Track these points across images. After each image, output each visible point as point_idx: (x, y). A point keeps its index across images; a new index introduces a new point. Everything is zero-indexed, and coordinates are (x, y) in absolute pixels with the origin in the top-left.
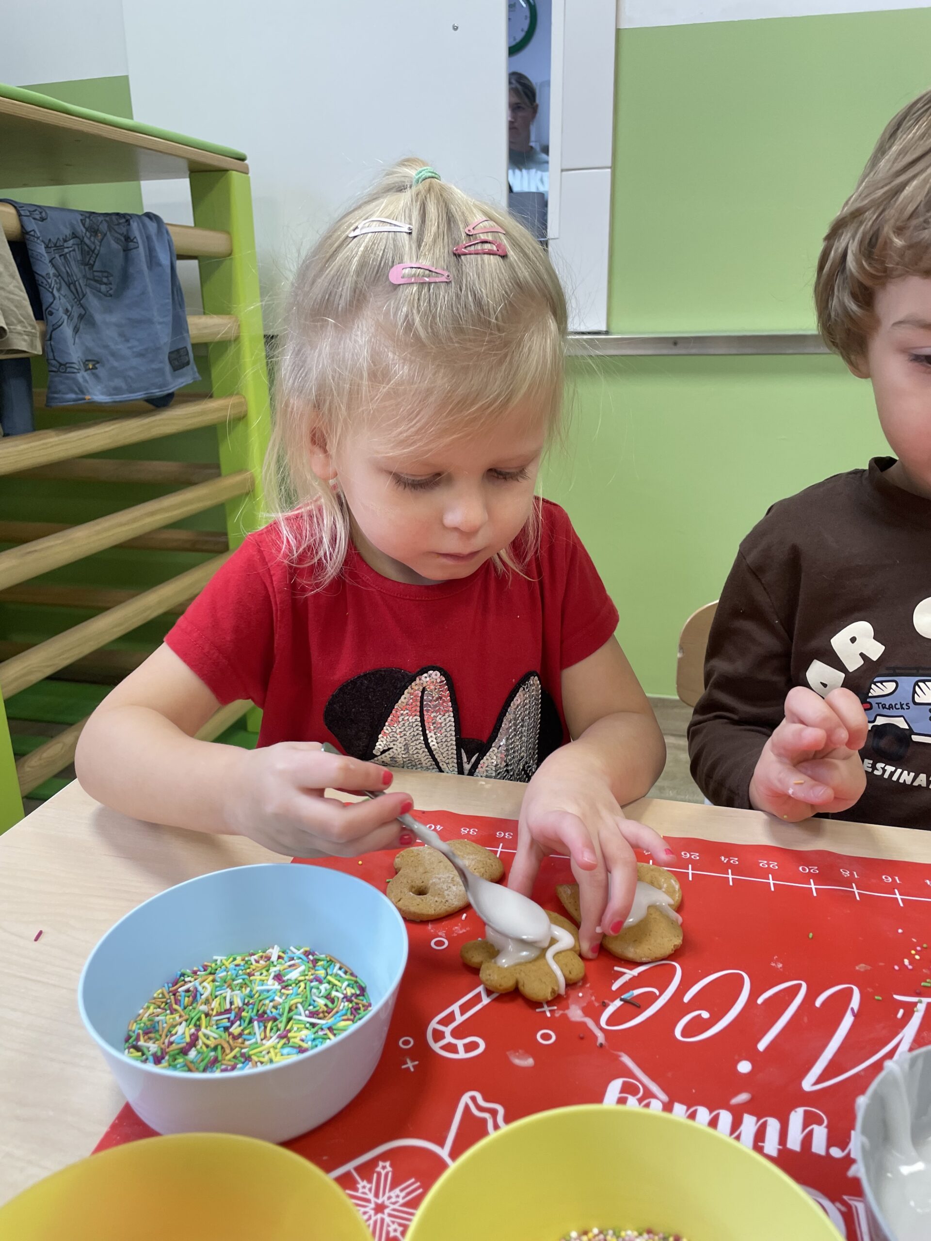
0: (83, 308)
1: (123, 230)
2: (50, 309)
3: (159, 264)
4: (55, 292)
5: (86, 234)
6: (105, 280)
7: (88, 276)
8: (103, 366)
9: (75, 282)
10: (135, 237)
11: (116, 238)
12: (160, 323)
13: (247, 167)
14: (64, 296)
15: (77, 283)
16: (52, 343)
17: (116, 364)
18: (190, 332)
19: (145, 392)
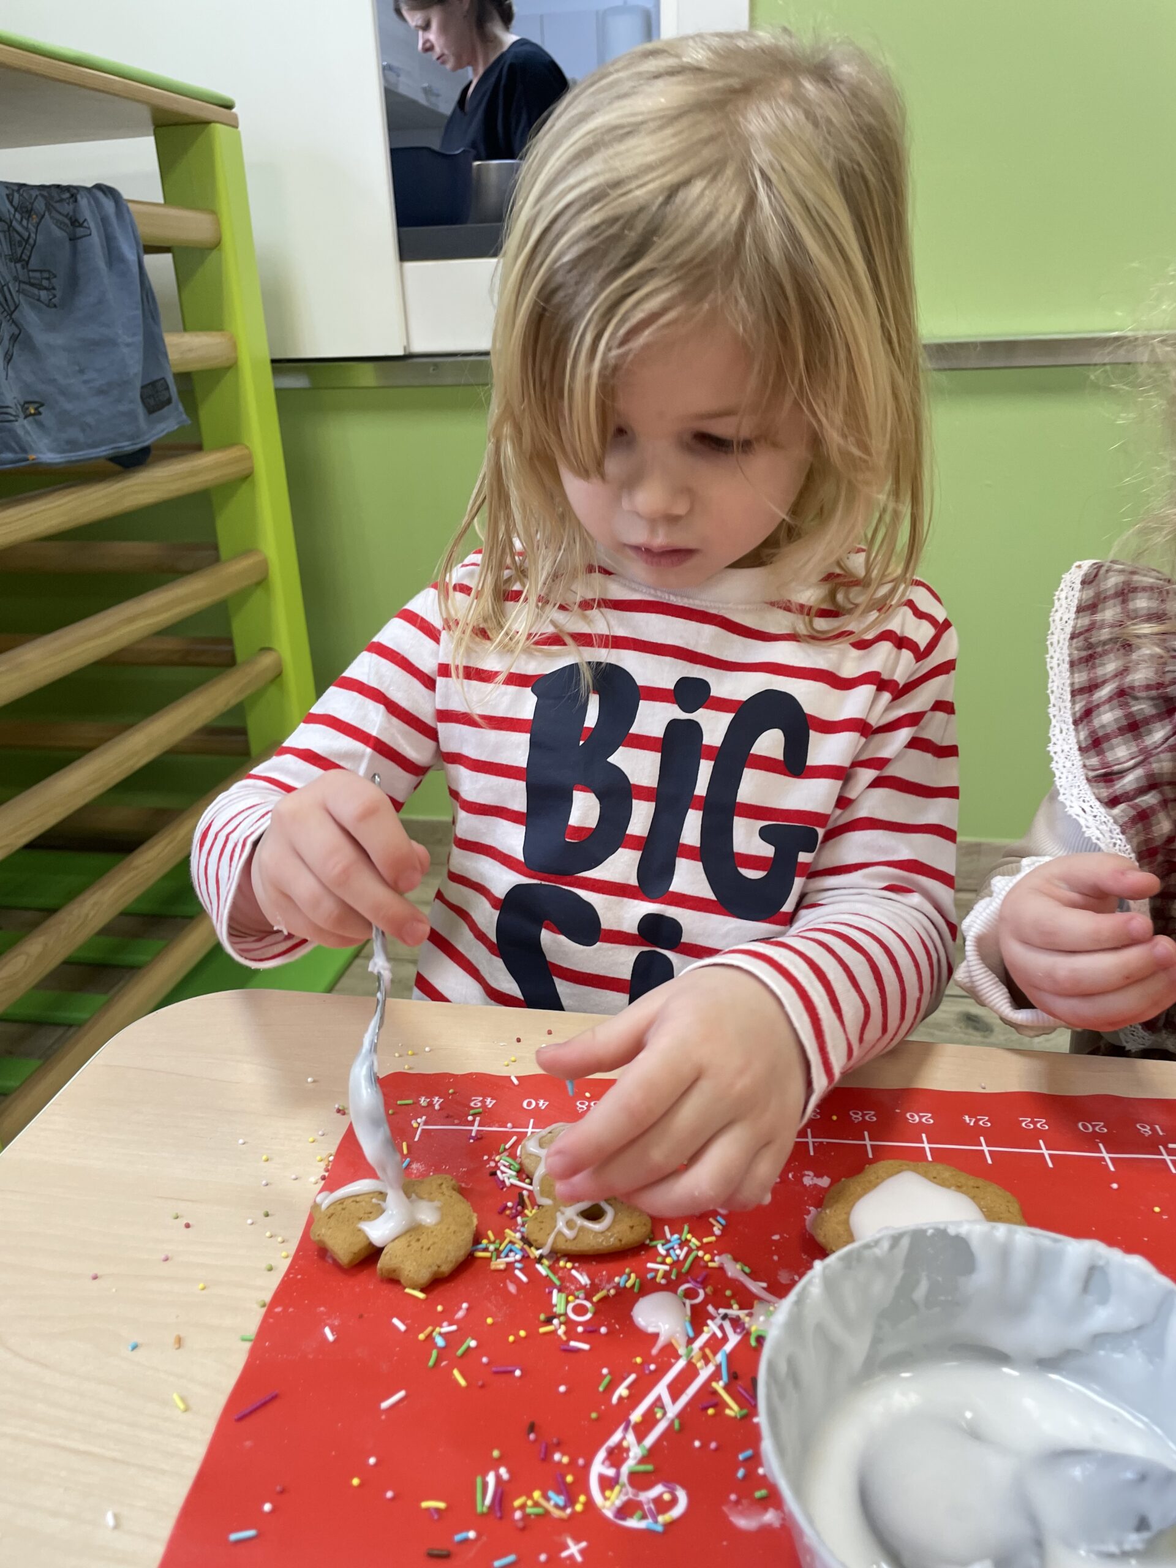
0: (16, 325)
1: (67, 208)
3: (122, 259)
5: (14, 216)
7: (21, 278)
8: (50, 409)
9: (3, 286)
10: (85, 220)
11: (58, 220)
12: (128, 345)
13: (236, 118)
15: (5, 288)
17: (69, 407)
18: (170, 357)
19: (113, 446)
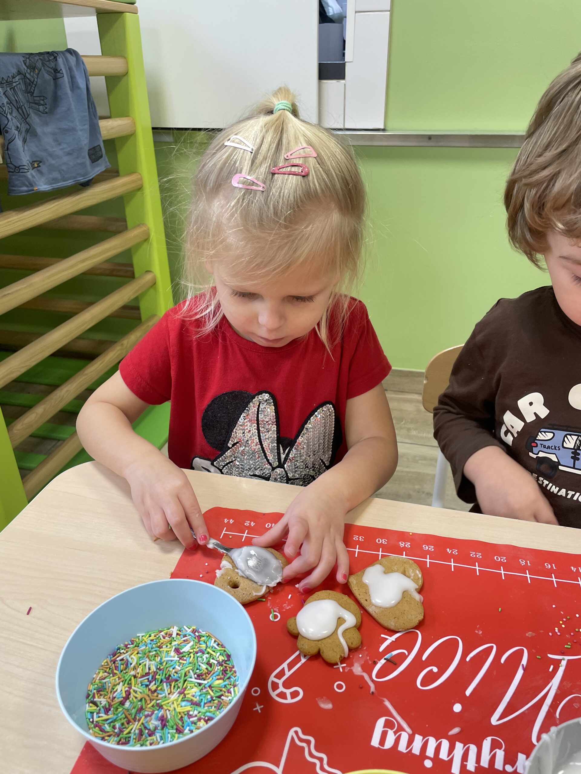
0: (29, 125)
1: (52, 65)
2: (6, 129)
3: (79, 88)
4: (9, 116)
5: (27, 71)
6: (42, 102)
7: (31, 101)
8: (44, 164)
9: (22, 106)
10: (61, 69)
11: (48, 71)
12: (81, 130)
13: (136, 9)
14: (15, 118)
15: (23, 107)
16: (9, 152)
17: (53, 162)
18: (102, 133)
19: (75, 180)
